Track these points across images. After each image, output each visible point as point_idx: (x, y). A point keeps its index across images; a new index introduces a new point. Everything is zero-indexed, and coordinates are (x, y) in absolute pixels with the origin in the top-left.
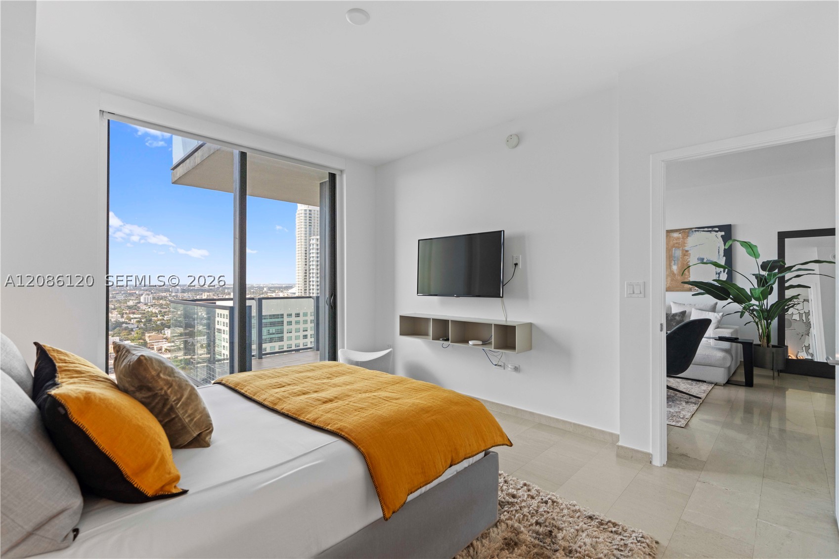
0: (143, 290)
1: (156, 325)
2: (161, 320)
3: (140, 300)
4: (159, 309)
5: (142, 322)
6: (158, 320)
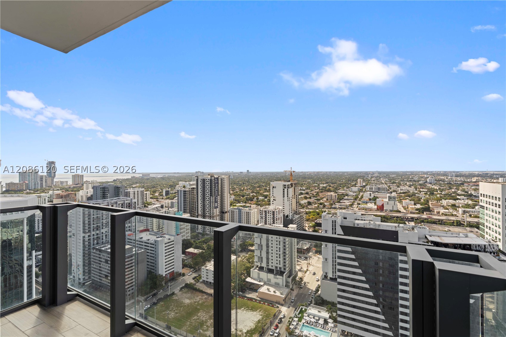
0: (429, 175)
1: (437, 197)
2: (440, 194)
3: (427, 181)
4: (439, 187)
5: (427, 194)
6: (438, 194)
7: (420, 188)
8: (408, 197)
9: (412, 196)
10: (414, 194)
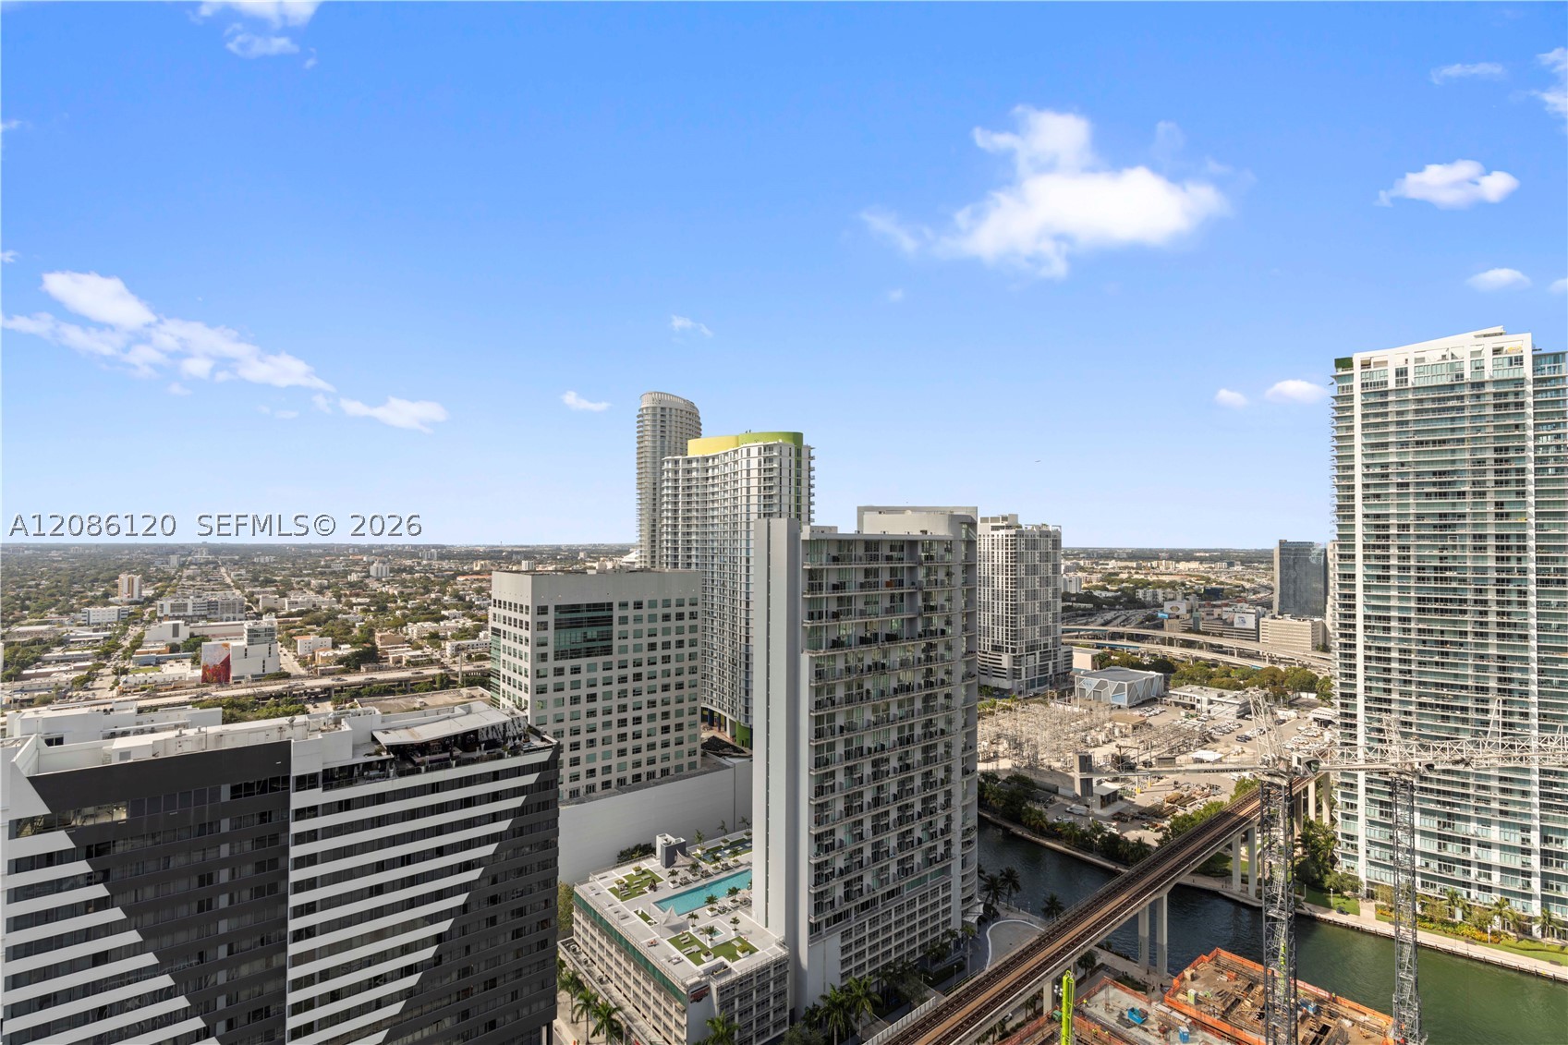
0: (375, 555)
1: (395, 617)
3: (369, 572)
4: (400, 589)
5: (370, 611)
6: (398, 608)
7: (351, 595)
8: (314, 627)
9: (325, 622)
10: (332, 615)
